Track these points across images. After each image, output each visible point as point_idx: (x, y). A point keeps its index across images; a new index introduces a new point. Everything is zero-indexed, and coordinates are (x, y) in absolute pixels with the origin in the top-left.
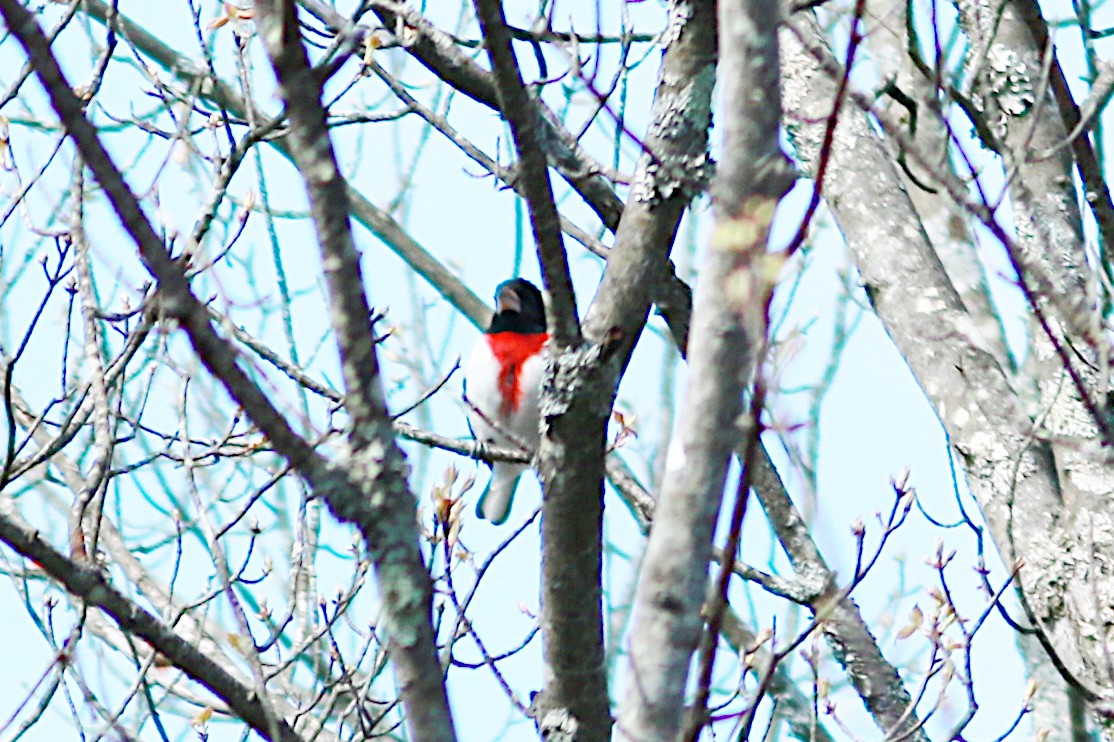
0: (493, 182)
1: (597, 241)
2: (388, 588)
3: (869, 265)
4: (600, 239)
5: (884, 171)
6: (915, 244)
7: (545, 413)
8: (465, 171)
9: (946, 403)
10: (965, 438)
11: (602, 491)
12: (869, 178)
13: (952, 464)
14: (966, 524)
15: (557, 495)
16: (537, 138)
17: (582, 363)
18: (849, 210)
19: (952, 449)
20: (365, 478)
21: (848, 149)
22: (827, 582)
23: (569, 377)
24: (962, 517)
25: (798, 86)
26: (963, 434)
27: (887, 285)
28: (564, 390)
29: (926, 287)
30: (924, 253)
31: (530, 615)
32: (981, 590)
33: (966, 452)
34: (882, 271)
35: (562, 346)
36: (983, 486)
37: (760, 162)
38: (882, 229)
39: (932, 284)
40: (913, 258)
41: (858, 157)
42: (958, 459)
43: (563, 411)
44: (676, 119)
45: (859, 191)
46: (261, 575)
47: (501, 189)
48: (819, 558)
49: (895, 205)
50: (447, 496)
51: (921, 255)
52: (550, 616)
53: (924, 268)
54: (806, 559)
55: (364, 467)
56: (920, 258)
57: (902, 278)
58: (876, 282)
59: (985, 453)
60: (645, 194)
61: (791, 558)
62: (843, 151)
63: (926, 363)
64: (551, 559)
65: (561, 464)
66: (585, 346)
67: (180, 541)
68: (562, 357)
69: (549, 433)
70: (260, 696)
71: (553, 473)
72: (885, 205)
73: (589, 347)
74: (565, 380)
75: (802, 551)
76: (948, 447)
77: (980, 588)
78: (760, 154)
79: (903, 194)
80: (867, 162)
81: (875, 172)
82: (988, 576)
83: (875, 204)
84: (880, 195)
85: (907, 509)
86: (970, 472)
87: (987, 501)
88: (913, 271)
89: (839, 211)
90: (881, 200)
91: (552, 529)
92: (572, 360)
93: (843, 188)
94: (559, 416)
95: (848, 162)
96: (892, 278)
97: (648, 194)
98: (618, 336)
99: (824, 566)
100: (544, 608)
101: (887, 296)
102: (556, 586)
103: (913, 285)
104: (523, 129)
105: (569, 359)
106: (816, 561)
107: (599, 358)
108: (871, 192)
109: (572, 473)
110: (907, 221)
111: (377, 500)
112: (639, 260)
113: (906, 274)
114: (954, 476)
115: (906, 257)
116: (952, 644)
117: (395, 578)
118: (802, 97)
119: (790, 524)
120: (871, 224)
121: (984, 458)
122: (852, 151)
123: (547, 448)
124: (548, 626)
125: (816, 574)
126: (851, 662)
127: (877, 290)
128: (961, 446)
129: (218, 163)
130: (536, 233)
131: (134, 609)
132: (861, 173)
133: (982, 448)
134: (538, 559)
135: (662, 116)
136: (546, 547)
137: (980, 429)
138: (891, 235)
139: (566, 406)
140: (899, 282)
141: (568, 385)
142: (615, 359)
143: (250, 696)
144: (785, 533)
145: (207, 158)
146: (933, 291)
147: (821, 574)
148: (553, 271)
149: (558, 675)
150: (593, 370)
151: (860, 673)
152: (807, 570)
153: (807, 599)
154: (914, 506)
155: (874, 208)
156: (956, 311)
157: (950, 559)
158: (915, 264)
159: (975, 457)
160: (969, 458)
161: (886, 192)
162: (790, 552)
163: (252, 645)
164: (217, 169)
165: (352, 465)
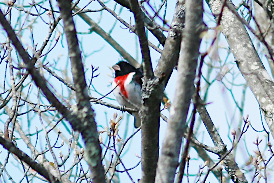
0: (129, 30)
1: (158, 48)
2: (88, 149)
3: (237, 55)
4: (158, 47)
5: (242, 28)
6: (251, 50)
7: (143, 98)
8: (121, 27)
9: (259, 96)
10: (265, 106)
11: (159, 121)
12: (238, 30)
13: (261, 114)
14: (265, 131)
15: (146, 122)
16: (141, 18)
17: (154, 83)
18: (232, 39)
19: (261, 109)
20: (82, 117)
21: (232, 21)
22: (224, 148)
23: (150, 87)
24: (263, 129)
25: (217, 3)
26: (264, 105)
27: (242, 61)
28: (148, 91)
29: (254, 62)
30: (253, 52)
31: (139, 157)
32: (269, 151)
33: (265, 110)
34: (241, 57)
35: (148, 78)
36: (270, 120)
37: (197, 26)
38: (241, 45)
39: (255, 61)
40: (250, 54)
41: (234, 24)
42: (262, 112)
43: (148, 97)
44: (182, 13)
45: (235, 34)
46: (61, 145)
47: (131, 32)
48: (221, 141)
49: (245, 38)
50: (114, 122)
51: (253, 53)
52: (144, 157)
53: (253, 57)
54: (217, 141)
55: (82, 114)
56: (252, 53)
57: (247, 59)
58: (239, 60)
59: (270, 111)
60: (173, 35)
61: (213, 141)
62: (230, 22)
63: (253, 84)
64: (144, 141)
65: (147, 113)
66: (155, 78)
67: (37, 135)
68: (148, 82)
69: (144, 104)
70: (59, 180)
71: (145, 115)
72: (242, 38)
73: (156, 79)
74: (149, 88)
75: (216, 138)
76: (260, 109)
77: (269, 150)
78: (197, 23)
79: (248, 35)
80: (237, 25)
81: (239, 28)
82: (271, 147)
83: (239, 38)
84: (241, 35)
85: (248, 127)
86: (266, 116)
87: (271, 125)
88: (250, 57)
89: (228, 39)
90: (241, 36)
91: (144, 132)
92: (151, 82)
93: (230, 33)
94: (147, 99)
95: (232, 25)
96: (244, 59)
97: (174, 34)
98: (164, 75)
99: (223, 143)
100: (142, 155)
101: (243, 65)
102: (146, 148)
103: (250, 61)
104: (137, 15)
105: (150, 82)
106: (220, 142)
107: (159, 82)
108: (238, 34)
109: (150, 115)
110: (248, 43)
111: (86, 124)
112: (171, 53)
113: (248, 58)
114: (261, 117)
115: (248, 53)
116: (261, 167)
117: (91, 147)
118: (218, 6)
119: (213, 131)
120: (238, 43)
121: (270, 112)
122: (233, 22)
123: (143, 108)
124: (143, 160)
125: (221, 145)
126: (231, 171)
127: (240, 63)
128: (263, 108)
129: (50, 25)
130: (141, 45)
131: (23, 153)
132: (235, 29)
133: (269, 109)
134: (141, 140)
135: (178, 12)
136: (143, 137)
137: (269, 103)
138: (243, 47)
139: (149, 96)
140: (246, 60)
141: (150, 90)
142: (163, 82)
143: (56, 179)
144: (211, 133)
145: (47, 24)
146: (256, 63)
147: (222, 145)
148: (146, 57)
149: (146, 174)
150: (157, 85)
151: (233, 174)
152: (218, 144)
153: (218, 153)
154: (250, 126)
155: (239, 39)
156: (263, 69)
157: (260, 142)
158: (250, 55)
159: (267, 112)
160: (266, 112)
161: (242, 34)
162: (213, 139)
163: (57, 165)
164: (50, 27)
165: (78, 113)
